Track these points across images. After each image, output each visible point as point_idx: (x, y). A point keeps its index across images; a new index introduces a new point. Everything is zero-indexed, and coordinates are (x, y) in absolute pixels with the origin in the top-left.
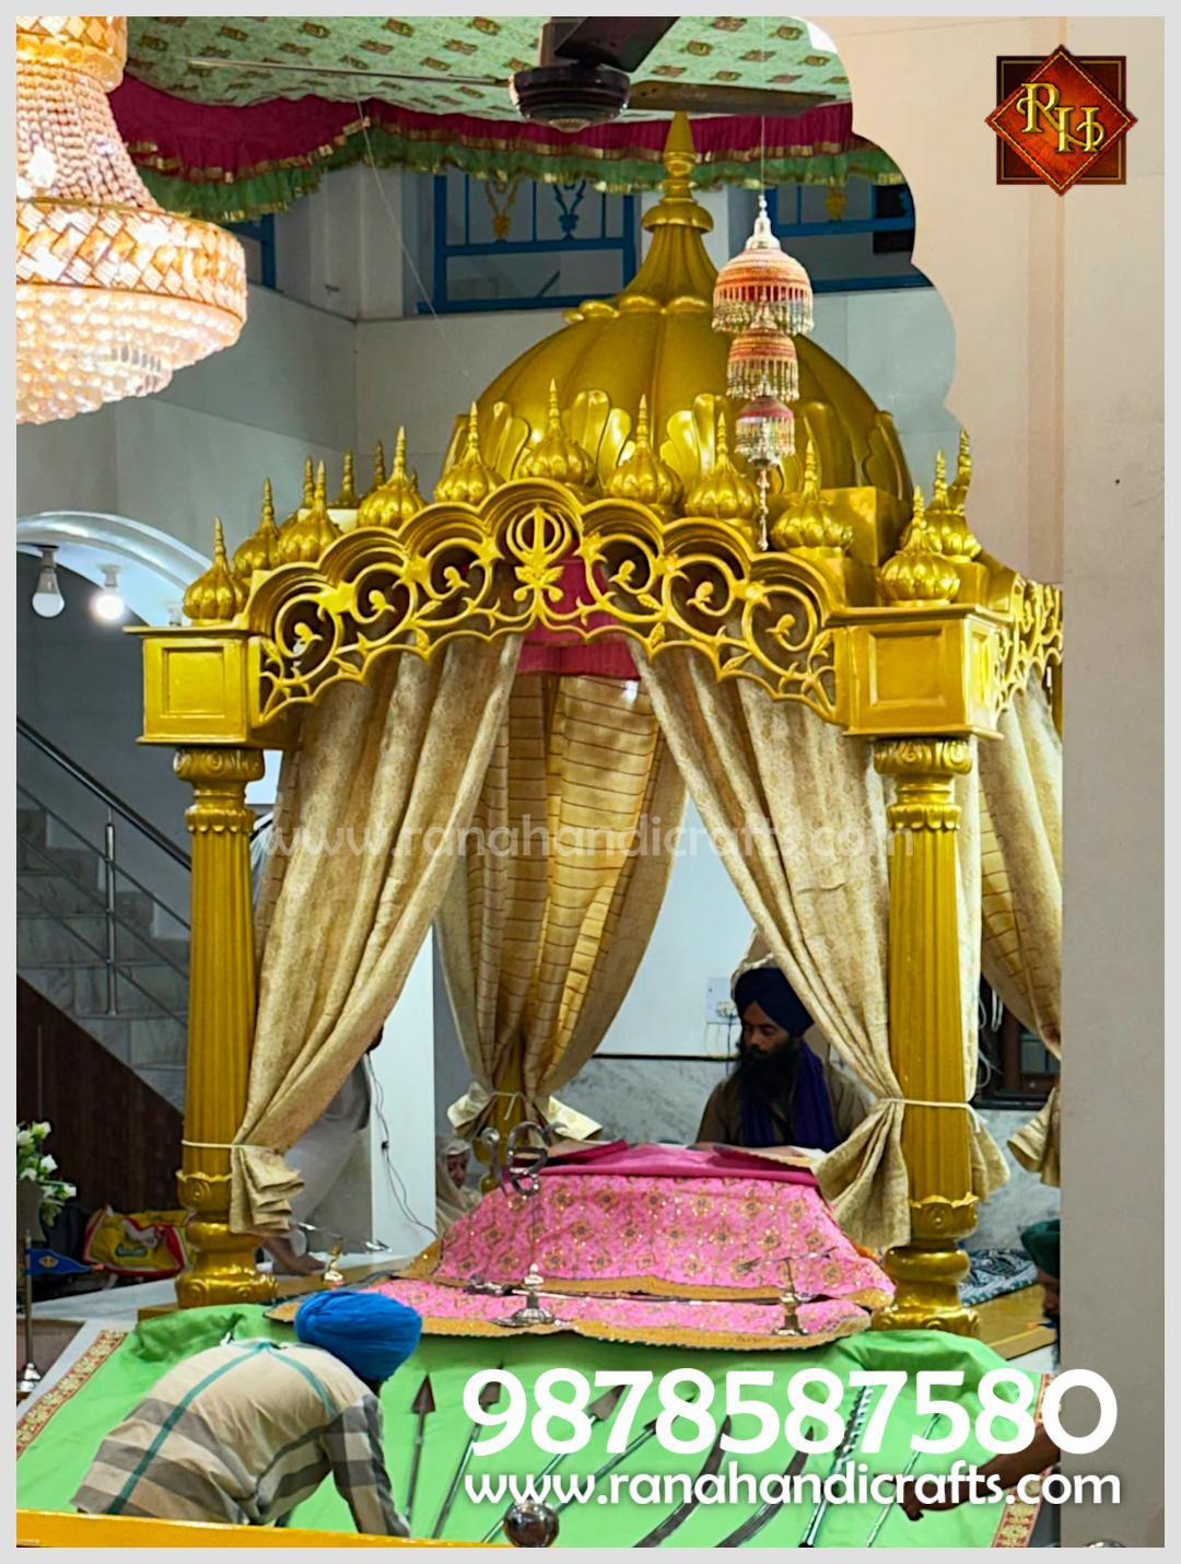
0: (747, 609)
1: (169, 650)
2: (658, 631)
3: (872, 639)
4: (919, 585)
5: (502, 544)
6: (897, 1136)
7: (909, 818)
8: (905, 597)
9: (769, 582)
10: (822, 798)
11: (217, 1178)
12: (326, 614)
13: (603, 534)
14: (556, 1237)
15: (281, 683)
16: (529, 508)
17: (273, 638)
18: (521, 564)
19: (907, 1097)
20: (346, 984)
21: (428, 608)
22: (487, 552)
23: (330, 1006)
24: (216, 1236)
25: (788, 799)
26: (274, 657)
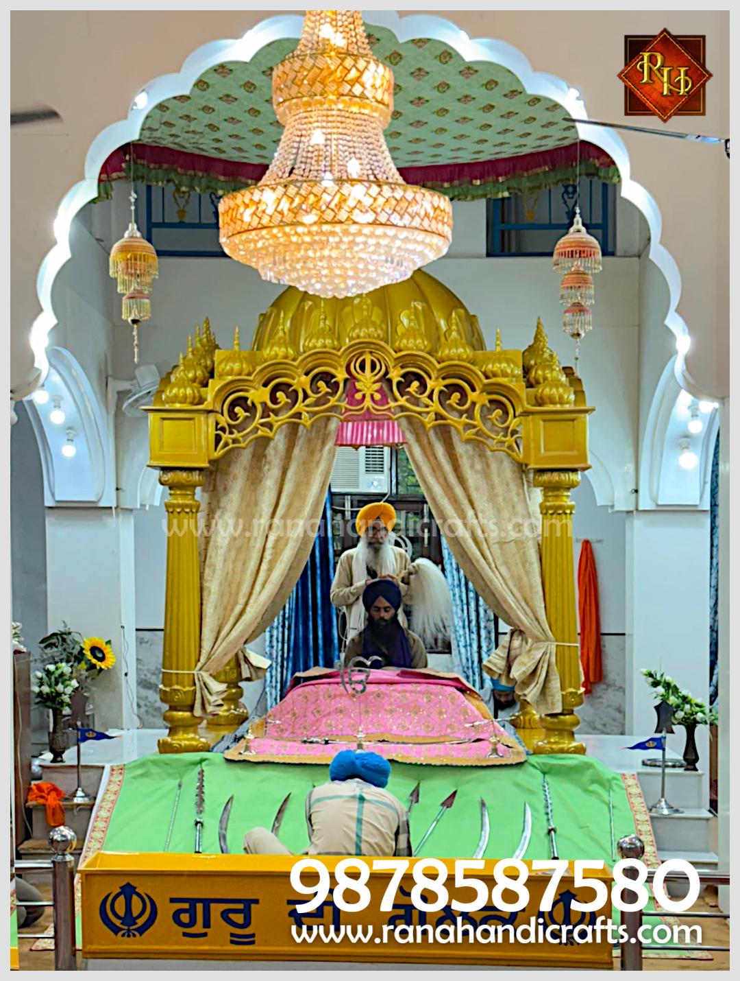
0: (477, 407)
1: (164, 419)
2: (432, 415)
3: (542, 423)
4: (561, 397)
5: (348, 370)
6: (553, 660)
7: (556, 508)
8: (554, 403)
9: (489, 393)
10: (501, 498)
11: (187, 689)
12: (253, 403)
13: (402, 367)
14: (329, 714)
15: (226, 437)
16: (361, 354)
17: (222, 414)
18: (358, 380)
19: (557, 641)
20: (249, 589)
21: (307, 402)
22: (341, 376)
23: (242, 601)
24: (183, 719)
25: (485, 498)
26: (223, 423)
